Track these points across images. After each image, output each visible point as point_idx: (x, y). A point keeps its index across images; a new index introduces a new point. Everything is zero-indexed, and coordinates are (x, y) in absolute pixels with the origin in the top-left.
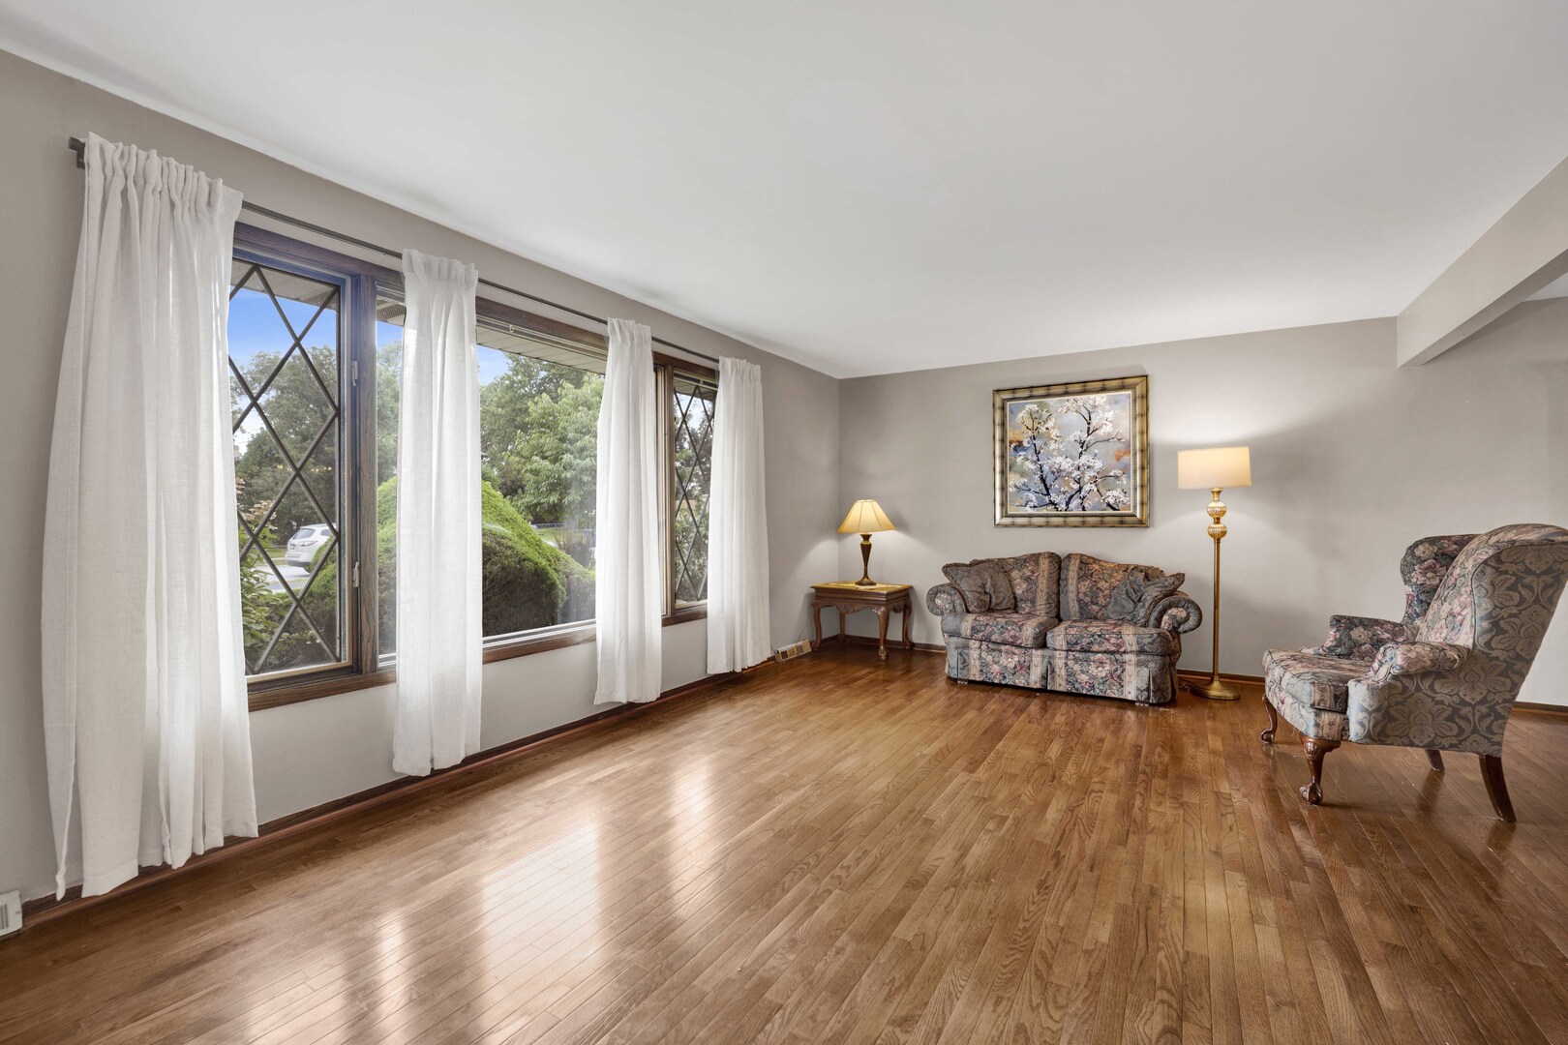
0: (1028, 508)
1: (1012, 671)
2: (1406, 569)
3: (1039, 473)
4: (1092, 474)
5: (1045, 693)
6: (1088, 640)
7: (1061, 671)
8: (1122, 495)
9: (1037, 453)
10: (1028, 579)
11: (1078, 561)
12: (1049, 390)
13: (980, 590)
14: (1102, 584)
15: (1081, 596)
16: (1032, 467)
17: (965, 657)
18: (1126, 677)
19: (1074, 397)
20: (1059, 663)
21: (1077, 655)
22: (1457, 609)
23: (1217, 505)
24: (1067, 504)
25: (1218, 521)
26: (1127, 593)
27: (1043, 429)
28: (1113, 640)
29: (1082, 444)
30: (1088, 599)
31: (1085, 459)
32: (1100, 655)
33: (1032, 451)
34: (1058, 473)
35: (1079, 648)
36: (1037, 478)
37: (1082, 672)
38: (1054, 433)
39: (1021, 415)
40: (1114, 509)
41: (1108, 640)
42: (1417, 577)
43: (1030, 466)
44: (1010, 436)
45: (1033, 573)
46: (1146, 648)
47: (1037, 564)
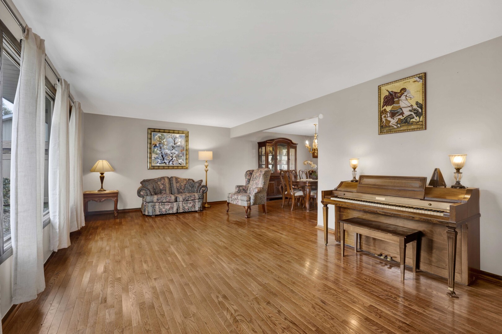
0: (158, 164)
1: (168, 210)
2: (246, 176)
3: (161, 154)
4: (175, 155)
5: (177, 214)
6: (188, 198)
7: (181, 207)
8: (182, 161)
9: (161, 148)
10: (163, 184)
11: (175, 178)
12: (164, 131)
13: (153, 188)
14: (182, 184)
15: (178, 187)
16: (159, 152)
17: (154, 208)
18: (196, 205)
19: (171, 134)
20: (181, 205)
21: (185, 202)
22: (257, 182)
23: (207, 164)
24: (169, 163)
25: (206, 168)
26: (190, 185)
27: (162, 142)
28: (193, 197)
29: (173, 147)
30: (179, 188)
31: (173, 151)
32: (190, 201)
33: (159, 147)
34: (166, 154)
35: (186, 200)
36: (161, 155)
37: (186, 206)
38: (165, 143)
39: (156, 137)
40: (180, 164)
41: (192, 197)
42: (248, 177)
43: (158, 152)
44: (153, 142)
45: (164, 182)
46: (200, 198)
47: (164, 179)
